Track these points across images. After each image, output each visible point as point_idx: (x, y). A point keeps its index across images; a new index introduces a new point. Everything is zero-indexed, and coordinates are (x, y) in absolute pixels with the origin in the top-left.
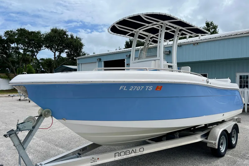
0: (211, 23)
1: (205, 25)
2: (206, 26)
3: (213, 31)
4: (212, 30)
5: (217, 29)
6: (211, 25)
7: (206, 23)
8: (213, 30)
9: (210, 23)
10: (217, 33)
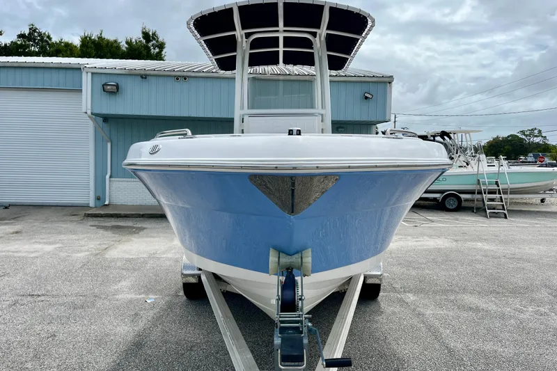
0: (154, 34)
1: (141, 36)
2: (144, 38)
3: (158, 53)
4: (154, 49)
5: (164, 50)
6: (154, 39)
7: (143, 33)
8: (157, 50)
9: (151, 33)
10: (163, 60)
